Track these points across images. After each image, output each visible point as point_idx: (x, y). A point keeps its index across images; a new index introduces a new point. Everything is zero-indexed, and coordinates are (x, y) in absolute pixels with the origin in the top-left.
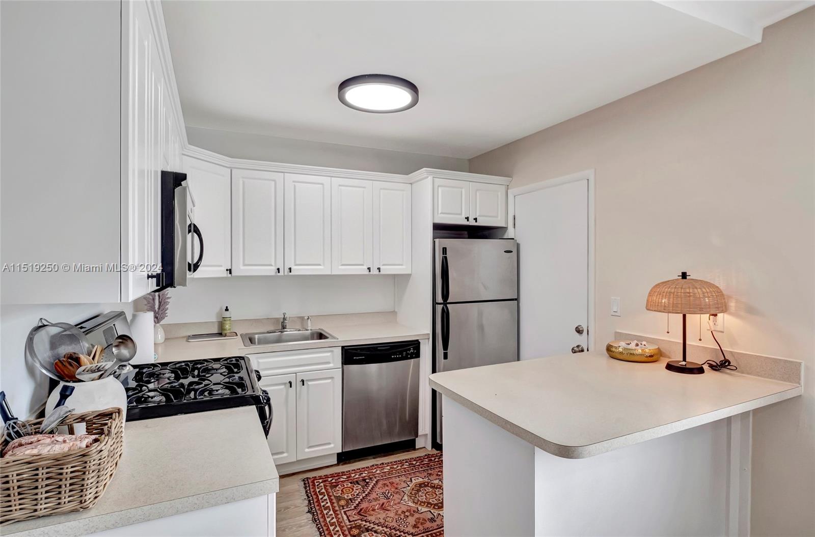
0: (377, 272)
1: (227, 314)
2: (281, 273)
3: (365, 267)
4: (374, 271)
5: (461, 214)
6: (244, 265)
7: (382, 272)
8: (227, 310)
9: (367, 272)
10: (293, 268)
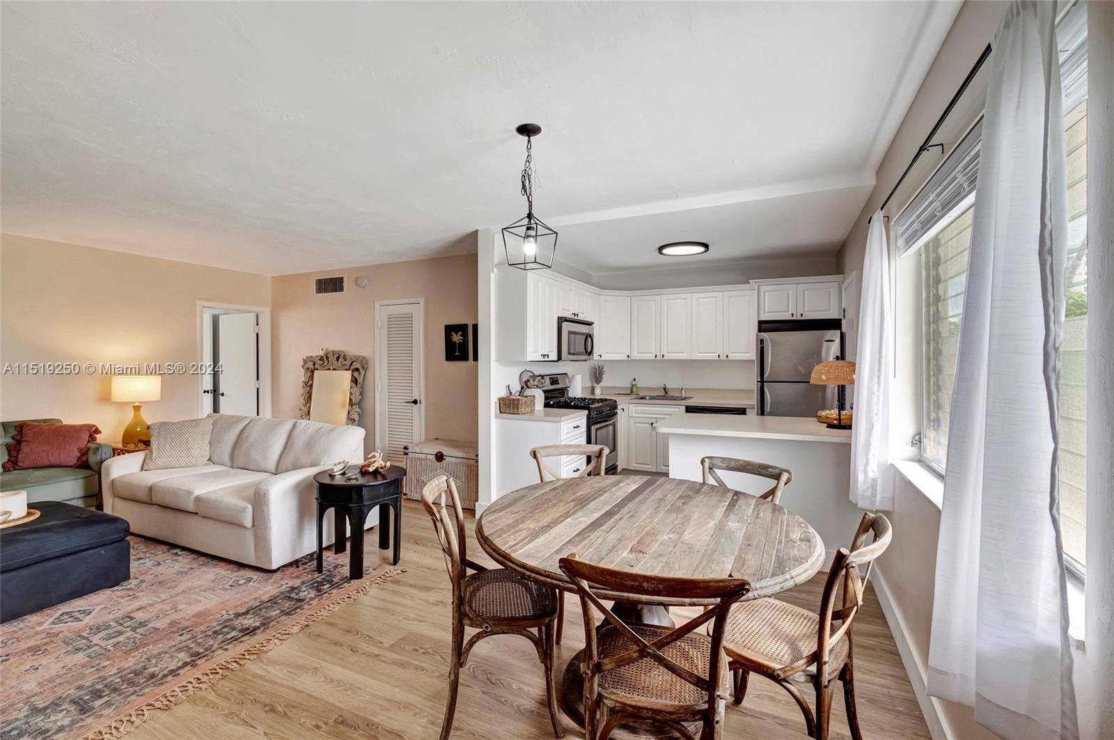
0: (725, 358)
1: (634, 383)
2: (658, 358)
3: (717, 355)
4: (723, 357)
5: (788, 311)
6: (638, 353)
7: (730, 358)
8: (635, 380)
9: (717, 358)
10: (666, 354)
